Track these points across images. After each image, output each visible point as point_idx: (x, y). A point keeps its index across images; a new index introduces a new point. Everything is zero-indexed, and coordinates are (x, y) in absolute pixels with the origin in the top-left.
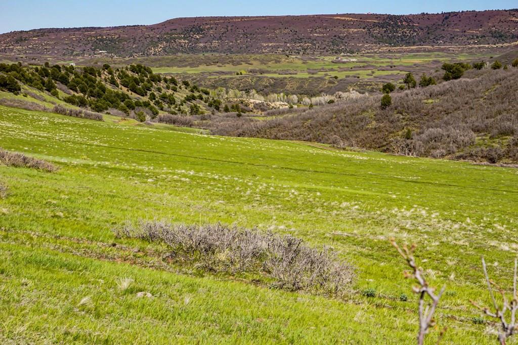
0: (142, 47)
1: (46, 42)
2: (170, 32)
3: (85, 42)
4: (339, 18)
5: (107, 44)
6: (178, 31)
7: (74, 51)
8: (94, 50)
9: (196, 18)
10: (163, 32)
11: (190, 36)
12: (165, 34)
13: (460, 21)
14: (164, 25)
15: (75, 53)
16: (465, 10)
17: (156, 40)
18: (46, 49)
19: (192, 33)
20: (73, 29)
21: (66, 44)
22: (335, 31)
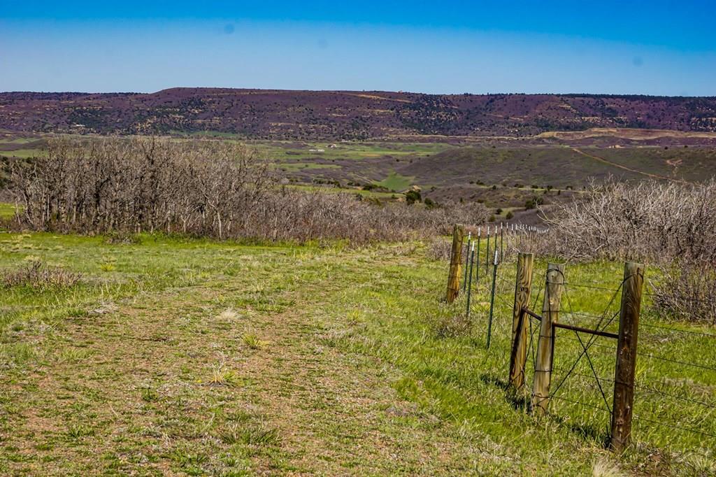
0: (127, 122)
1: (13, 112)
2: (163, 105)
3: (61, 113)
4: (364, 96)
5: (87, 116)
6: (174, 104)
7: (46, 123)
8: (70, 123)
9: (196, 89)
10: (156, 105)
11: (187, 111)
12: (156, 107)
13: (505, 105)
14: (157, 95)
15: (47, 126)
16: (514, 93)
17: (146, 114)
18: (13, 120)
19: (190, 107)
20: (53, 93)
21: (39, 115)
22: (357, 111)
